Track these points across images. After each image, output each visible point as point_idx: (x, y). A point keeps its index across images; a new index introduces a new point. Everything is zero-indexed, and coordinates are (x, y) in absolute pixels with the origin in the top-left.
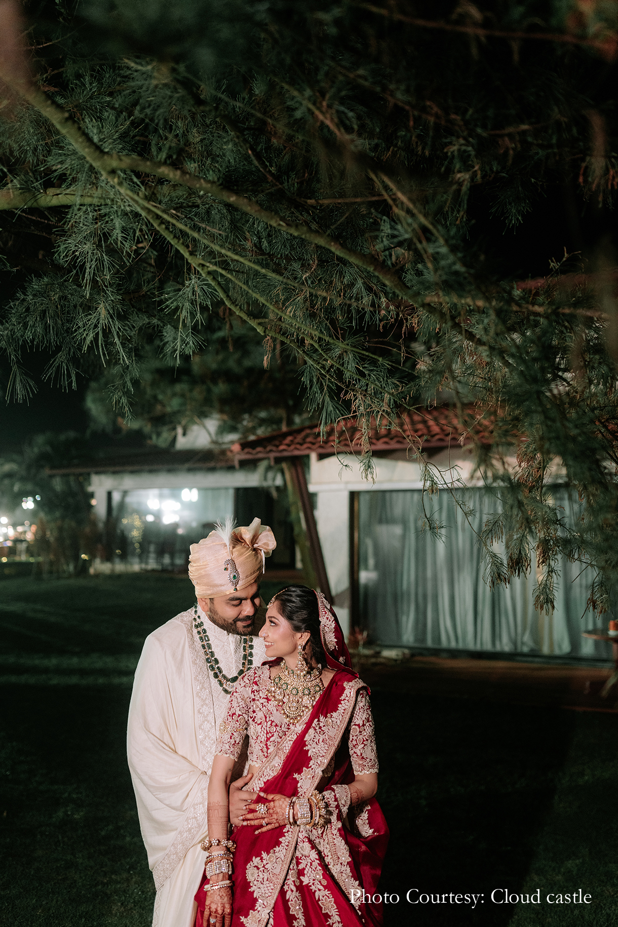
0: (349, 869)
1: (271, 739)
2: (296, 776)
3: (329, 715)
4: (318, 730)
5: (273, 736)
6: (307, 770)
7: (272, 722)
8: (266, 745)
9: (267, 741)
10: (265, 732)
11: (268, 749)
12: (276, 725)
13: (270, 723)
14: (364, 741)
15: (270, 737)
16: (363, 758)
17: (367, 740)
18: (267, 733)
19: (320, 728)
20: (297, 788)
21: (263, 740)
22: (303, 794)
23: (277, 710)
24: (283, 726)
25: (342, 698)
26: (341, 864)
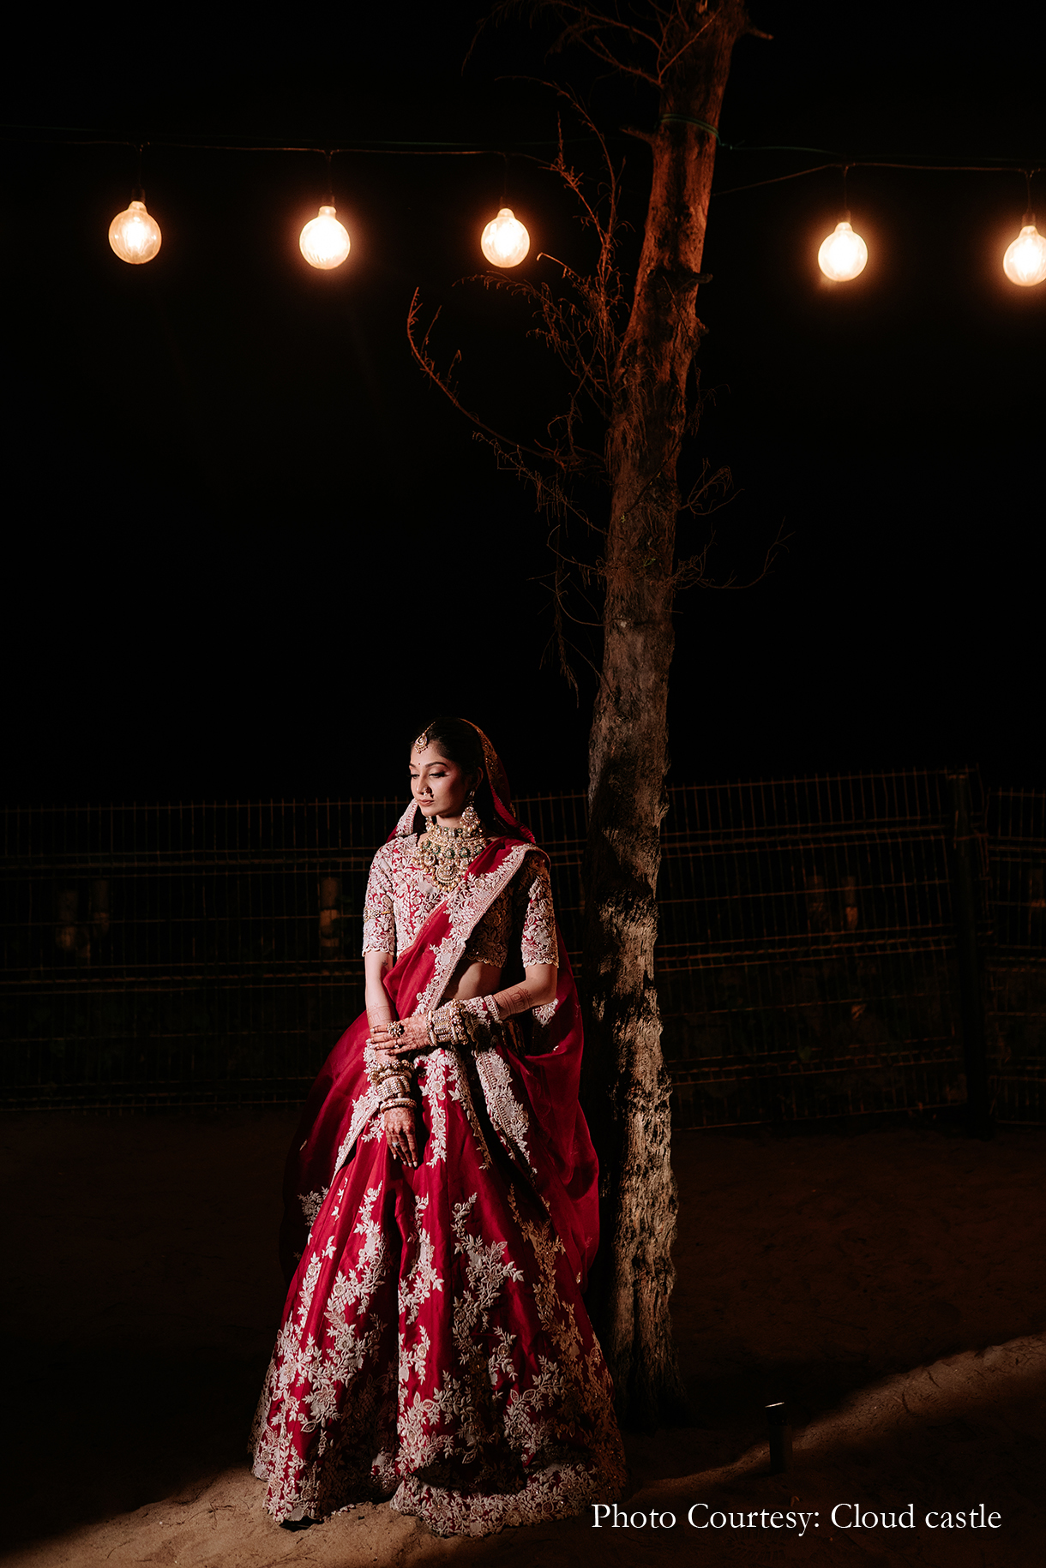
0: (510, 1092)
1: (416, 914)
2: (433, 948)
3: (482, 875)
4: (464, 891)
5: (418, 909)
6: (447, 940)
7: (417, 892)
8: (411, 922)
9: (411, 917)
10: (408, 905)
11: (413, 927)
12: (422, 896)
13: (413, 893)
14: (536, 920)
15: (415, 911)
16: (534, 943)
17: (541, 920)
18: (411, 906)
19: (468, 888)
20: (433, 964)
21: (406, 917)
22: (441, 973)
23: (424, 879)
24: (431, 897)
25: (506, 859)
26: (500, 1087)
